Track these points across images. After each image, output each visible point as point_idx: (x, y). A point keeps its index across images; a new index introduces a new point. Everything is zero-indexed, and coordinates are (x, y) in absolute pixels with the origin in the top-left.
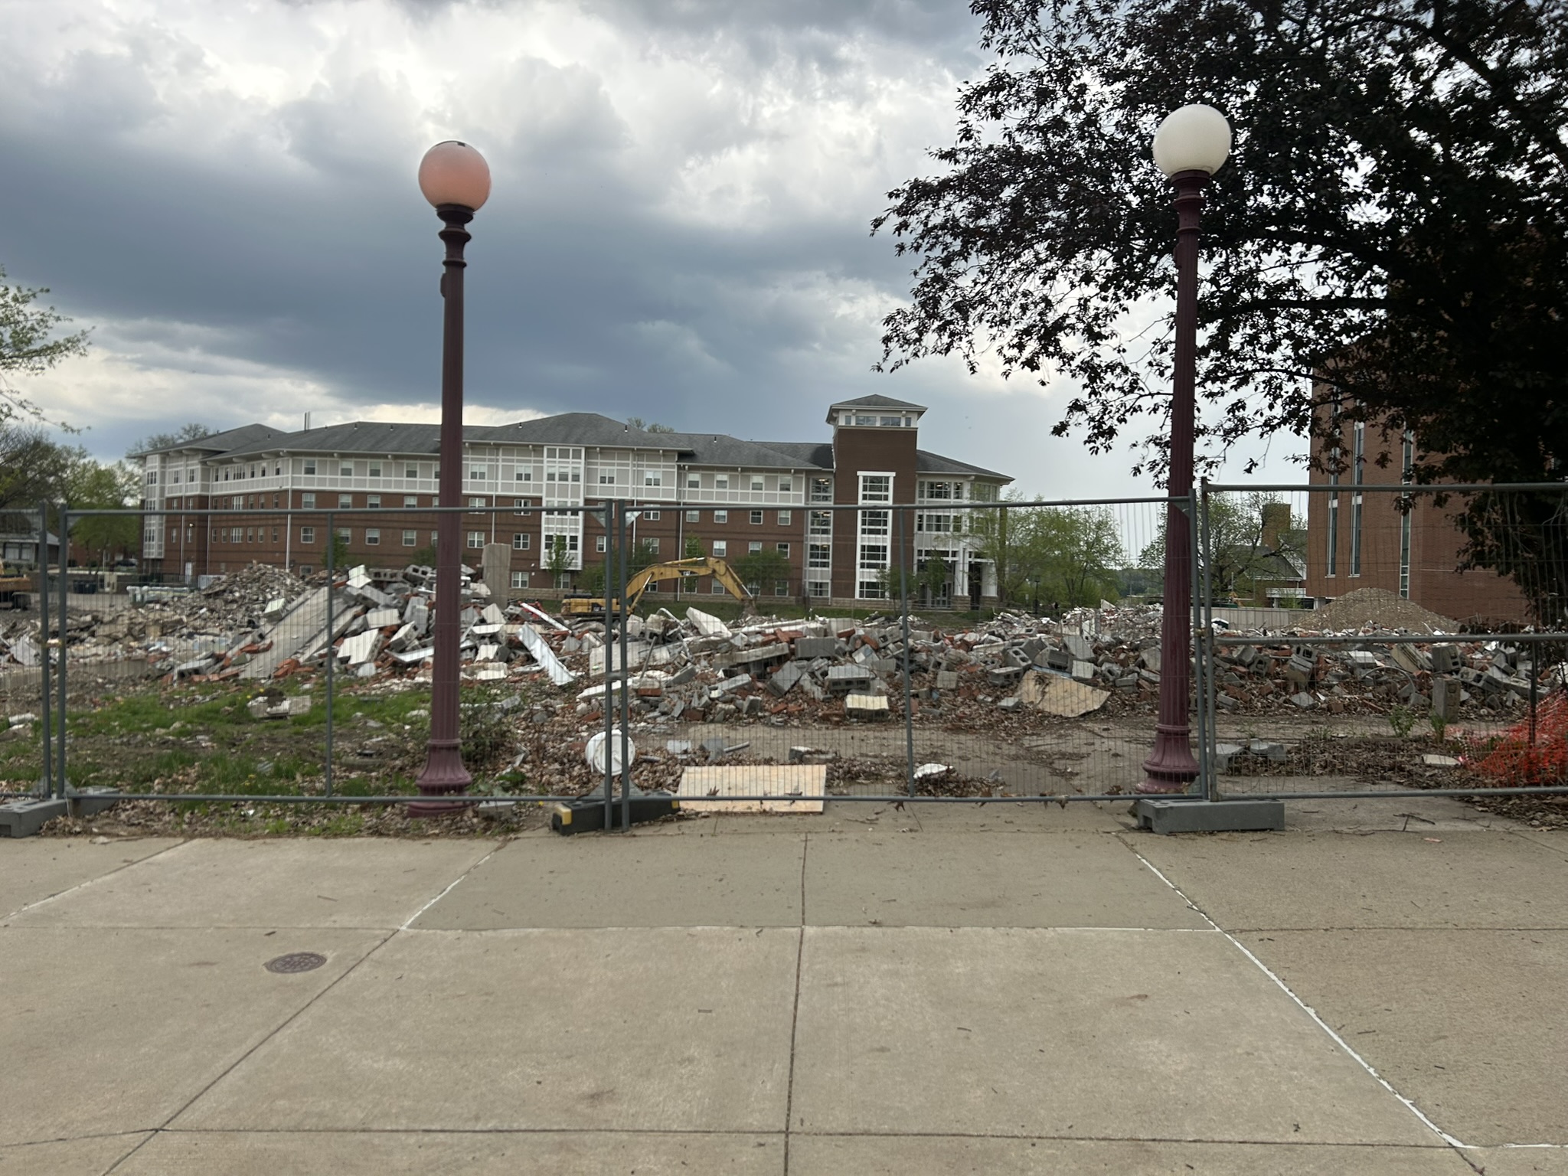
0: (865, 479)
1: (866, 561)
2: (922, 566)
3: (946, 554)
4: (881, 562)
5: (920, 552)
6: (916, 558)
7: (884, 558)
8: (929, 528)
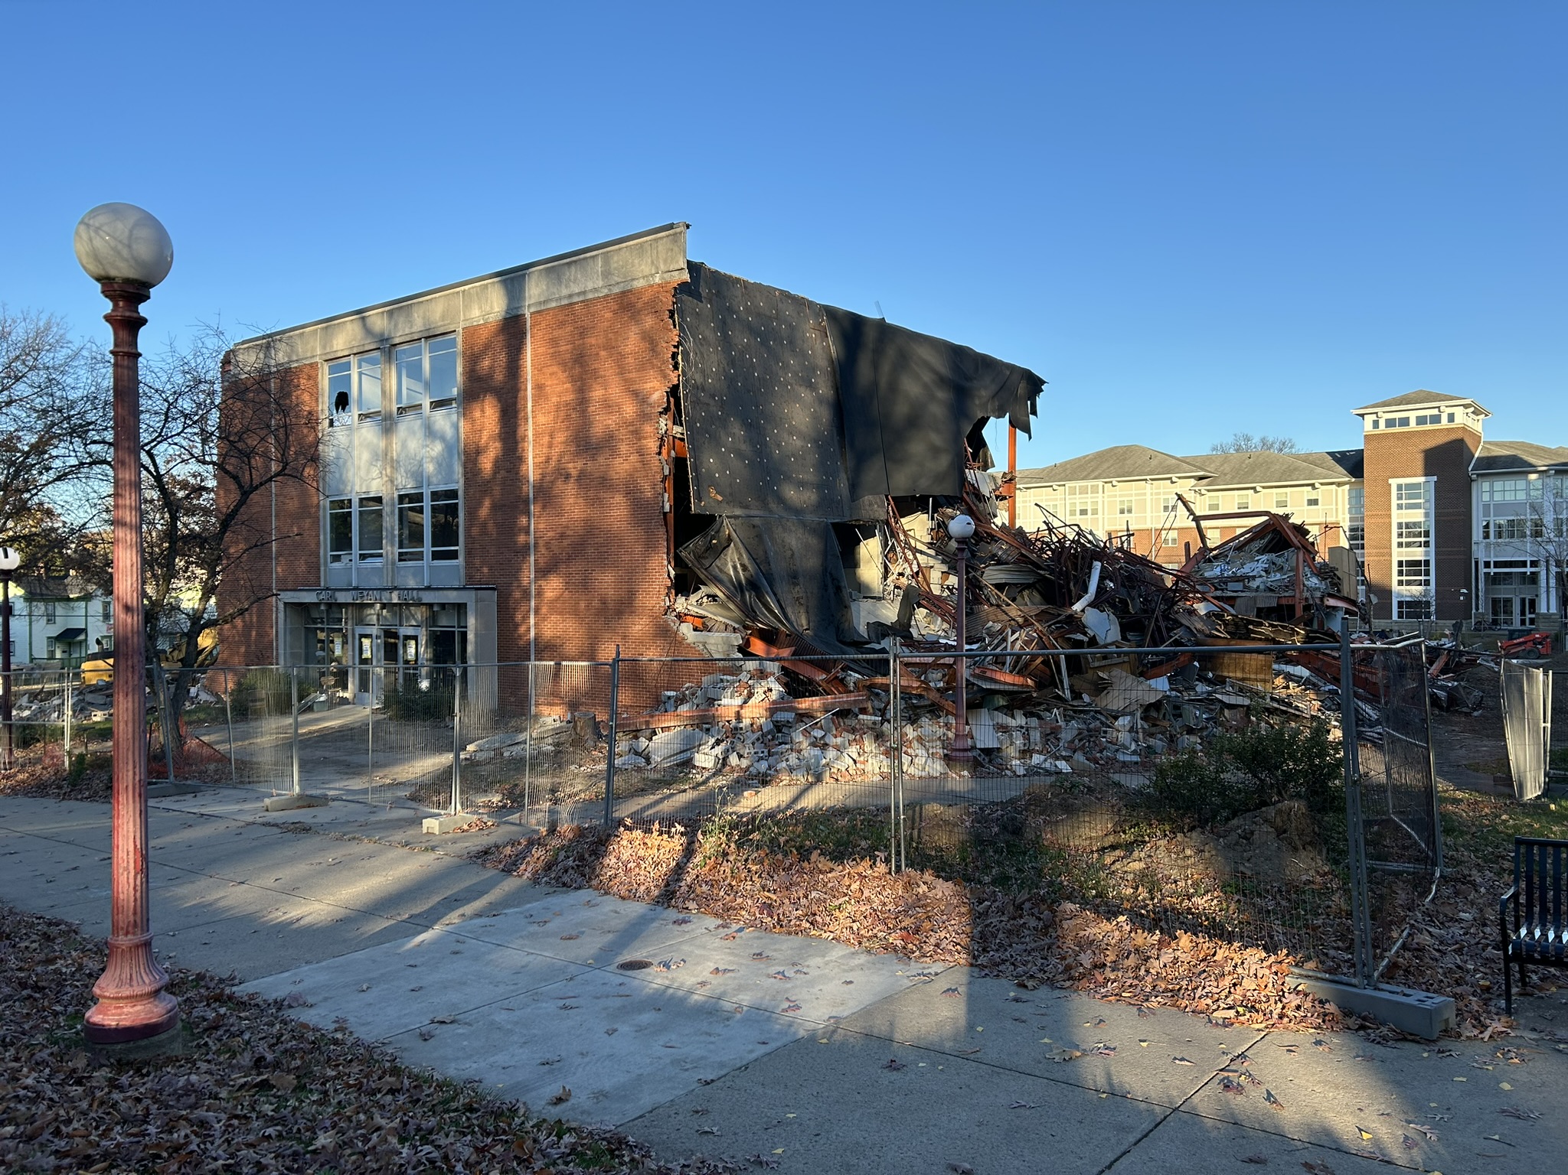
0: (1400, 487)
1: (1404, 578)
2: (1494, 580)
3: (1523, 564)
4: (1422, 578)
5: (1487, 564)
6: (1482, 570)
7: (1427, 573)
8: (1499, 535)
